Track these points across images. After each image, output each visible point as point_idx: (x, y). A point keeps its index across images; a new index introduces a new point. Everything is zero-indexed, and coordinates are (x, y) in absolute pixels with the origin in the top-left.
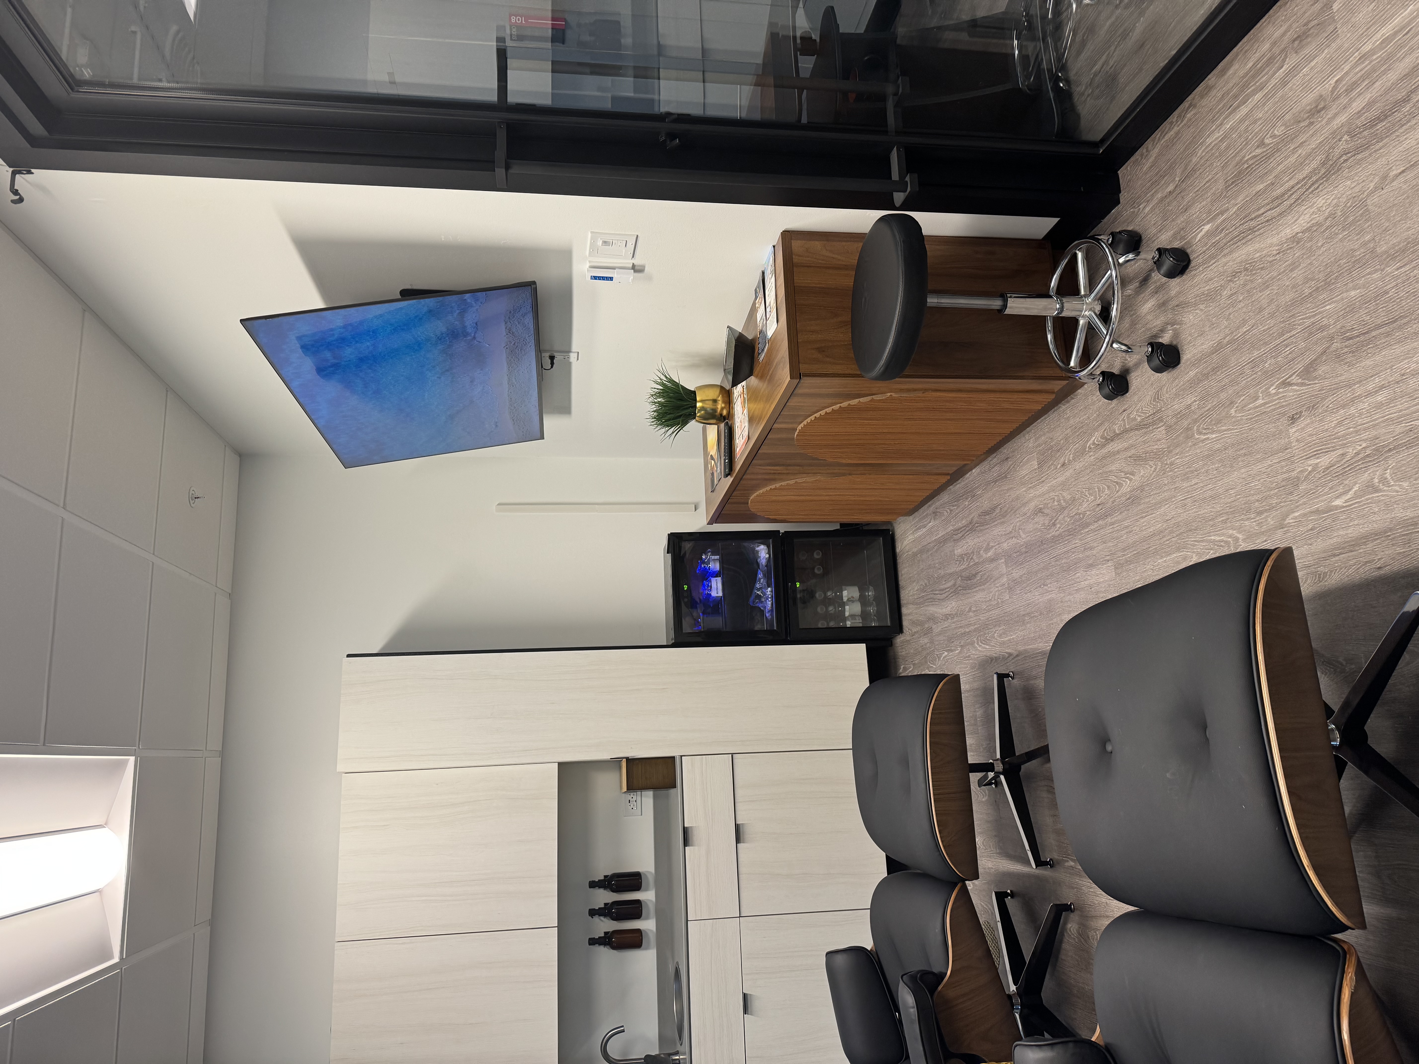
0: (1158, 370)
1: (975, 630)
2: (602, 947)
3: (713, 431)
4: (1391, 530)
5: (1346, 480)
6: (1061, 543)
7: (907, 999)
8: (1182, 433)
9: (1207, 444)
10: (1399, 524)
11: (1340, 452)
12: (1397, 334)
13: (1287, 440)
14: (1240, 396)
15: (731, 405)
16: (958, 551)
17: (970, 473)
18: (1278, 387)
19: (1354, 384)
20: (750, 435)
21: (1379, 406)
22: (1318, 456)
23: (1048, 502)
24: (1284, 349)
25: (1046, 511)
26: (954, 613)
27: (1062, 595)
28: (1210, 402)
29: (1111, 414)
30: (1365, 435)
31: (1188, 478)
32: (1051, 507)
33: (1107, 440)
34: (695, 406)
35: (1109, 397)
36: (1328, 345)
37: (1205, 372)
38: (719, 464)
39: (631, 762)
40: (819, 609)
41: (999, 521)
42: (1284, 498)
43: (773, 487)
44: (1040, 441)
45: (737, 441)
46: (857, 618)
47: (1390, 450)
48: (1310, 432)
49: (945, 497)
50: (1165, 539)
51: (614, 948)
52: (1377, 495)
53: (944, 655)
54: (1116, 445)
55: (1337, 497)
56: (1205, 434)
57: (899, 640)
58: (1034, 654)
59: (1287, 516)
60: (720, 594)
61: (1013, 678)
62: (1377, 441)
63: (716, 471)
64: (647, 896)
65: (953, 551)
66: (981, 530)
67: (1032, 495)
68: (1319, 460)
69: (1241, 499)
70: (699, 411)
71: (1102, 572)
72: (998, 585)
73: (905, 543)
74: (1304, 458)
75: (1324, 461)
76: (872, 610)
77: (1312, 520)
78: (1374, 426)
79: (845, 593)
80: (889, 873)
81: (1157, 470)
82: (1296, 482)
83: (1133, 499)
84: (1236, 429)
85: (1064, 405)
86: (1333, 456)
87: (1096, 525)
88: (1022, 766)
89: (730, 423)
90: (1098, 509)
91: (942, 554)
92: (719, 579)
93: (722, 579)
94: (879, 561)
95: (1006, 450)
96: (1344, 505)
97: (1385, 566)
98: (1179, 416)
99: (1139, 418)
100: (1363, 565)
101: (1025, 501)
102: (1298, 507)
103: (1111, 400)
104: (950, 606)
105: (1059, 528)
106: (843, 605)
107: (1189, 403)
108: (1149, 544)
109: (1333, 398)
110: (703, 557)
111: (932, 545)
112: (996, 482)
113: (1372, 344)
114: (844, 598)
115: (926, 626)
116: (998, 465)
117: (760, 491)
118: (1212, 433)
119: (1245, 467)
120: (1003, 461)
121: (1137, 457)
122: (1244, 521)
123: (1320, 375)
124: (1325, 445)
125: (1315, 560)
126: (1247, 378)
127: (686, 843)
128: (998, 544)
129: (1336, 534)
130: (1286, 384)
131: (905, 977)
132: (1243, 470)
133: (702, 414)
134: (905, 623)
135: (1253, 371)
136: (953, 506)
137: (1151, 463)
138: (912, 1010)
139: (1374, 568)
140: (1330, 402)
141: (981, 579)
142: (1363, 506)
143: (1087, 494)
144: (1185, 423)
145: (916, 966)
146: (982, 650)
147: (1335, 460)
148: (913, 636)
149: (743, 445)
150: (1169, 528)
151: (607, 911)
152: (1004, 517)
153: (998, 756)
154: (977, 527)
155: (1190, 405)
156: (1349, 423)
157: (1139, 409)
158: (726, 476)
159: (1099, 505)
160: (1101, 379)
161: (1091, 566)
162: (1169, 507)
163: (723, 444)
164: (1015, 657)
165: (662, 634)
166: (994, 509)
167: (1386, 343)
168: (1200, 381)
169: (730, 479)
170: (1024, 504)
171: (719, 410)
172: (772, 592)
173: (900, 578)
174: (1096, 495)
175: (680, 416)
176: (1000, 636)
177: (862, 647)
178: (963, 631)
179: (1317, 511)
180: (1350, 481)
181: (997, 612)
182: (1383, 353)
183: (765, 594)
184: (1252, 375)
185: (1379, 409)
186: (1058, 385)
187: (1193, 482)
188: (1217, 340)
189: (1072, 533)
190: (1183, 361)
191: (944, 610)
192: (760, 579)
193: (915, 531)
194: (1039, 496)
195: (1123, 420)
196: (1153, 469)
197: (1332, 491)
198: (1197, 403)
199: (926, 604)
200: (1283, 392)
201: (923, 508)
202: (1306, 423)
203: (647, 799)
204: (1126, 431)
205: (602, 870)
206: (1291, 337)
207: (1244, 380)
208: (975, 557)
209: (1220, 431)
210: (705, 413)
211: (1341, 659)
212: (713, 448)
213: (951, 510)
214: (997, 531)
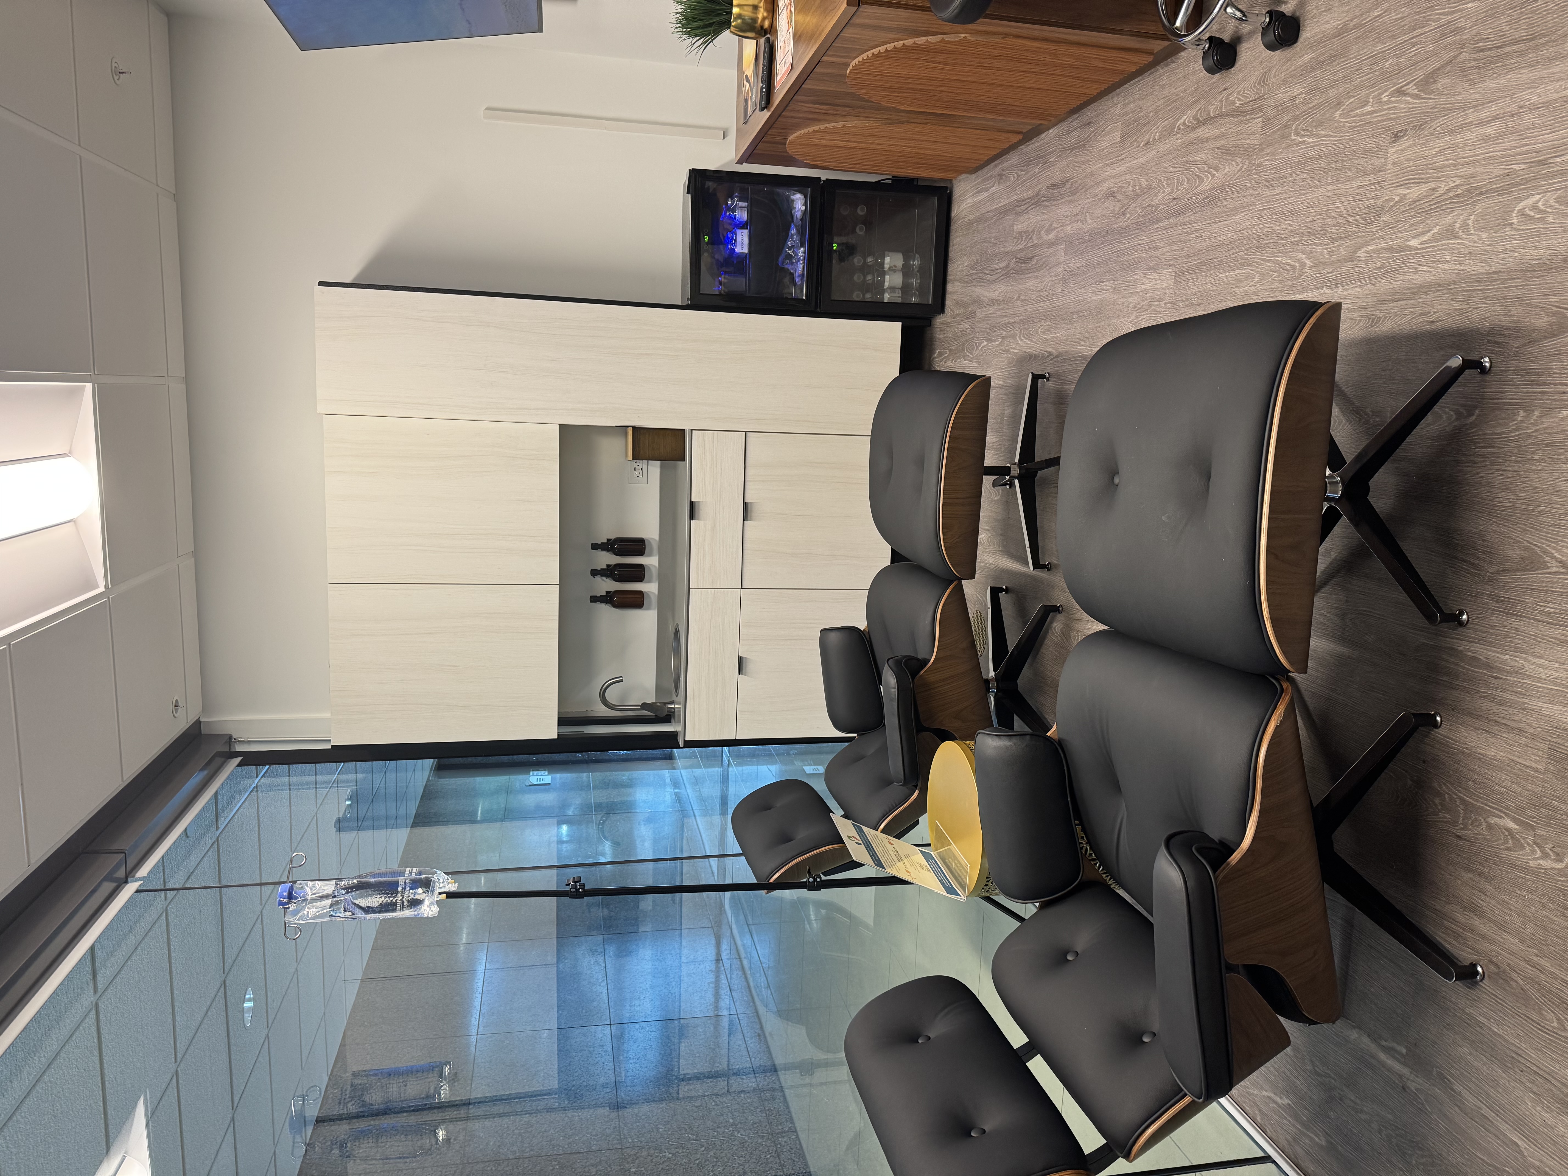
0: (1270, 47)
1: (1020, 322)
2: (603, 605)
3: (750, 46)
4: (1455, 283)
5: (1428, 218)
6: (1126, 236)
7: (890, 680)
8: (1278, 129)
9: (1301, 149)
10: (1465, 278)
11: (1432, 185)
12: (1530, 56)
13: (1383, 160)
14: (1350, 98)
15: (775, 16)
16: (1018, 227)
17: (1046, 133)
18: (1391, 95)
19: (1469, 108)
20: (794, 63)
21: (1486, 139)
22: (1409, 185)
23: (1123, 185)
24: (1410, 49)
25: (1119, 196)
26: (1001, 299)
27: (1116, 297)
28: (1318, 97)
29: (1210, 90)
30: (1462, 171)
31: (1272, 185)
32: (1125, 192)
33: (1199, 121)
34: (731, 13)
35: (1211, 71)
36: (1456, 53)
37: (1321, 59)
38: (754, 90)
39: (638, 431)
40: (855, 278)
41: (1068, 199)
42: (1362, 227)
43: (816, 128)
44: (1128, 109)
45: (778, 66)
46: (897, 291)
47: (1481, 194)
48: (1409, 156)
49: (1013, 159)
50: (1232, 251)
51: (615, 606)
52: (1454, 241)
53: (982, 345)
54: (1207, 131)
55: (1414, 237)
56: (1304, 136)
57: (939, 320)
58: (1074, 357)
59: (1360, 248)
60: (746, 250)
61: (1048, 380)
62: (1472, 180)
63: (751, 98)
64: (650, 561)
65: (1013, 226)
66: (1047, 206)
67: (1107, 173)
68: (1408, 191)
69: (1319, 221)
70: (735, 19)
71: (1161, 278)
72: (1052, 274)
73: (963, 206)
74: (1395, 185)
75: (1414, 192)
76: (914, 282)
77: (1383, 257)
78: (1474, 162)
79: (887, 260)
80: (892, 563)
81: (1243, 170)
82: (1378, 212)
83: (1211, 200)
84: (1335, 137)
85: (1162, 68)
86: (1425, 188)
87: (1167, 222)
88: (1039, 473)
89: (771, 38)
90: (1172, 204)
91: (1001, 227)
92: (746, 232)
93: (750, 232)
94: (931, 222)
95: (1089, 113)
96: (1419, 246)
97: (1438, 321)
98: (1280, 109)
99: (1238, 102)
100: (1418, 316)
101: (1099, 179)
102: (1373, 240)
103: (1213, 74)
104: (999, 290)
105: (1129, 218)
106: (883, 274)
107: (1295, 94)
108: (1215, 254)
109: (1443, 120)
110: (729, 203)
111: (991, 214)
112: (1072, 150)
113: (1501, 62)
114: (885, 266)
115: (970, 309)
116: (1078, 129)
117: (800, 132)
118: (1310, 136)
119: (1333, 183)
120: (1085, 125)
121: (1226, 150)
122: (1317, 246)
123: (1438, 89)
124: (1420, 174)
125: (1373, 302)
126: (1362, 77)
127: (692, 517)
128: (1062, 226)
129: (1401, 278)
130: (1400, 92)
131: (890, 661)
132: (1330, 188)
133: (738, 24)
134: (948, 302)
135: (1371, 69)
136: (1022, 171)
137: (1239, 160)
138: (893, 690)
139: (1427, 321)
140: (1438, 125)
141: (1036, 264)
142: (1436, 251)
143: (1164, 184)
144: (1286, 118)
145: (904, 651)
146: (1023, 345)
147: (1425, 194)
148: (954, 318)
149: (784, 74)
150: (1239, 240)
151: (610, 572)
152: (1073, 194)
153: (1017, 461)
154: (1043, 201)
155: (1295, 97)
156: (1450, 153)
157: (1240, 91)
158: (762, 109)
159: (1174, 199)
160: (1207, 46)
161: (1152, 269)
162: (1245, 216)
163: (761, 66)
164: (1054, 358)
165: (677, 293)
166: (1064, 183)
167: (1516, 65)
168: (1313, 69)
169: (766, 114)
170: (1098, 183)
171: (759, 21)
172: (805, 253)
173: (951, 249)
174: (1173, 187)
175: (711, 25)
176: (1044, 332)
177: (897, 326)
178: (1006, 322)
179: (1391, 249)
180: (1433, 220)
181: (1045, 305)
182: (1509, 76)
183: (796, 255)
184: (1368, 74)
185: (1486, 143)
186: (1158, 45)
187: (1277, 191)
188: (1343, 21)
189: (1139, 226)
190: (1301, 40)
191: (991, 294)
192: (792, 235)
193: (975, 193)
194: (1115, 177)
195: (1221, 101)
196: (1239, 167)
197: (1411, 228)
198: (1304, 95)
199: (974, 284)
200: (1396, 102)
201: (988, 167)
202: (1407, 144)
203: (654, 468)
204: (1220, 116)
205: (606, 532)
206: (1422, 34)
207: (1359, 78)
208: (1034, 237)
209: (1317, 136)
210: (743, 23)
211: (1368, 410)
212: (749, 65)
213: (1018, 176)
214: (1063, 210)
